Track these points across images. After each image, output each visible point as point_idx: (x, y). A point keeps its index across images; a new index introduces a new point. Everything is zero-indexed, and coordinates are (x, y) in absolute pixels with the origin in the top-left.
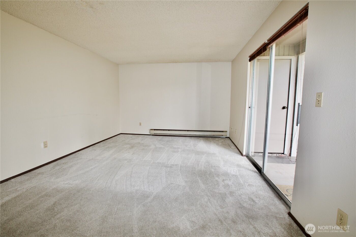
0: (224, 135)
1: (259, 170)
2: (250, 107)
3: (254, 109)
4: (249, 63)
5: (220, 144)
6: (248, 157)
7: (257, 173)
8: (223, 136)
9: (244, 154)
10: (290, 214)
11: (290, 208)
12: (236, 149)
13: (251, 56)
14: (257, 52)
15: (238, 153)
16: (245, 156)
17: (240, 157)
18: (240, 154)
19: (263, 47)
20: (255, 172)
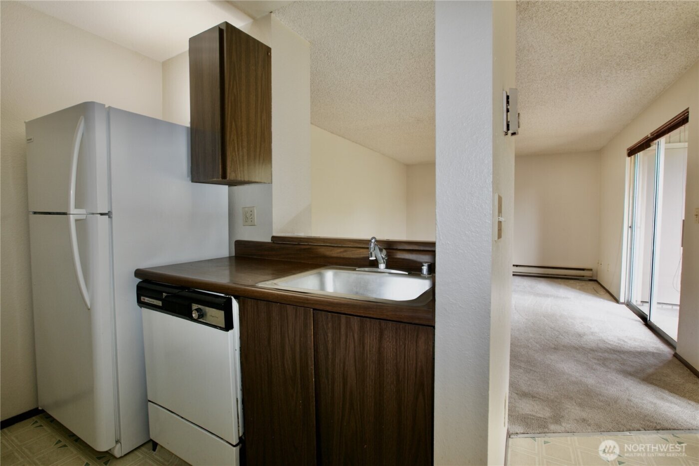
0: (587, 276)
2: (630, 227)
3: (638, 230)
4: (628, 159)
5: (578, 287)
6: (629, 305)
8: (583, 276)
9: (622, 300)
10: (676, 355)
11: (675, 349)
12: (608, 295)
13: (630, 149)
14: (638, 146)
15: (611, 300)
16: (622, 303)
17: (612, 305)
18: (614, 302)
19: (646, 142)
20: (636, 321)
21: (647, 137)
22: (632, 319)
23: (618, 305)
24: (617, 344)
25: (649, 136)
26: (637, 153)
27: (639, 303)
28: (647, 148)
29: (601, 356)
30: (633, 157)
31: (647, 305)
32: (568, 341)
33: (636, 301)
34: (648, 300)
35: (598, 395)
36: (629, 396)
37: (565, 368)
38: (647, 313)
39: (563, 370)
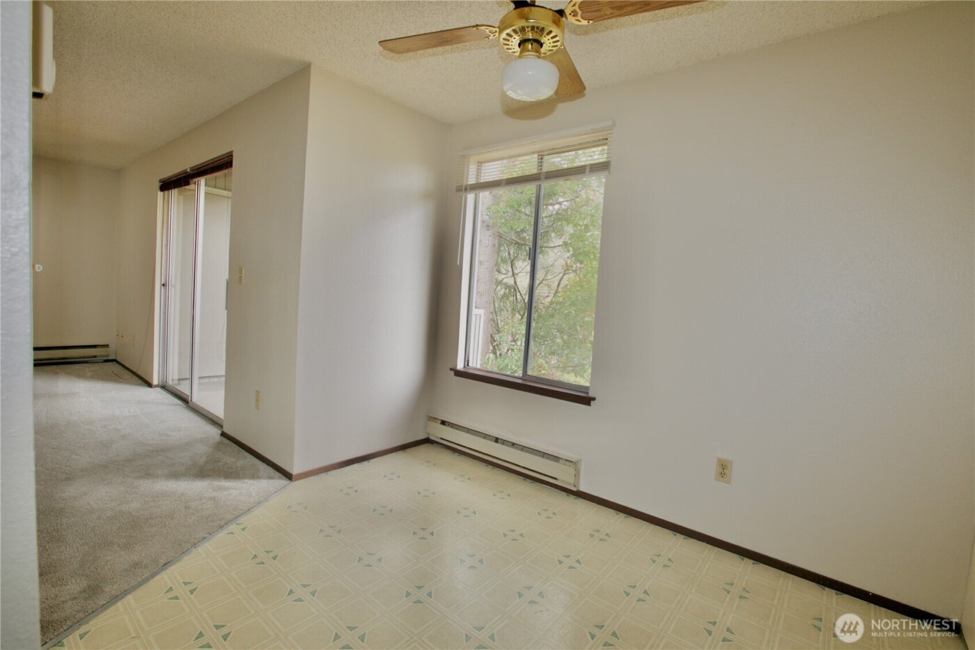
0: (99, 356)
1: (184, 400)
2: (163, 285)
3: (173, 289)
4: (160, 194)
5: (89, 374)
6: (164, 387)
7: (180, 405)
8: (95, 357)
9: (155, 382)
10: (224, 434)
11: (222, 427)
12: (135, 378)
13: (163, 182)
14: (175, 180)
15: (140, 385)
16: (156, 386)
17: (145, 390)
18: (144, 386)
19: (185, 177)
20: (176, 405)
21: (185, 172)
22: (172, 404)
23: (151, 389)
24: (159, 442)
25: (188, 170)
26: (171, 189)
27: (176, 382)
28: (185, 185)
29: (141, 465)
30: (166, 192)
31: (188, 382)
32: (89, 460)
33: (172, 378)
34: (188, 376)
35: (147, 519)
36: (186, 502)
37: (92, 503)
38: (187, 392)
39: (88, 507)
